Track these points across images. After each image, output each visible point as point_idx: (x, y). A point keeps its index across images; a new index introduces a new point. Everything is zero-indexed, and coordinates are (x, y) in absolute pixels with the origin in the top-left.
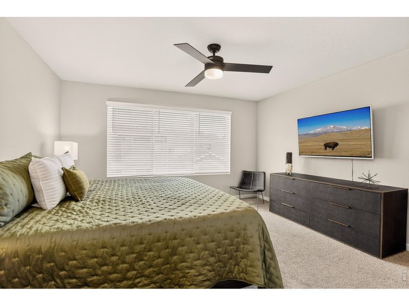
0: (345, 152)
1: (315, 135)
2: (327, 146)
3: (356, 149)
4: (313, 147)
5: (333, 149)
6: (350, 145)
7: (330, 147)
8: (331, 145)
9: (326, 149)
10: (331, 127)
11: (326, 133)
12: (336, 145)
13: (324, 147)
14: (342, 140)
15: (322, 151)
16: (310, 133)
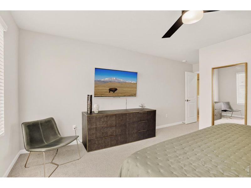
0: (121, 94)
1: (104, 82)
2: (111, 90)
3: (127, 92)
4: (102, 91)
5: (114, 92)
6: (124, 90)
7: (112, 91)
8: (113, 89)
9: (110, 92)
10: (114, 78)
11: (111, 82)
12: (116, 90)
13: (108, 91)
14: (119, 87)
15: (107, 94)
16: (101, 80)
